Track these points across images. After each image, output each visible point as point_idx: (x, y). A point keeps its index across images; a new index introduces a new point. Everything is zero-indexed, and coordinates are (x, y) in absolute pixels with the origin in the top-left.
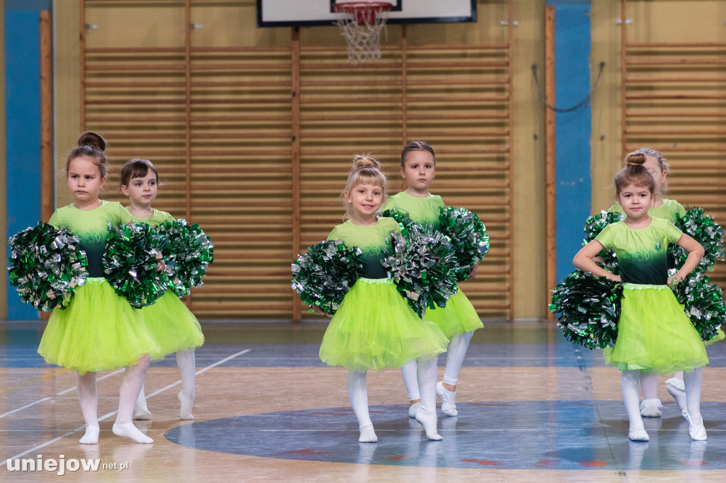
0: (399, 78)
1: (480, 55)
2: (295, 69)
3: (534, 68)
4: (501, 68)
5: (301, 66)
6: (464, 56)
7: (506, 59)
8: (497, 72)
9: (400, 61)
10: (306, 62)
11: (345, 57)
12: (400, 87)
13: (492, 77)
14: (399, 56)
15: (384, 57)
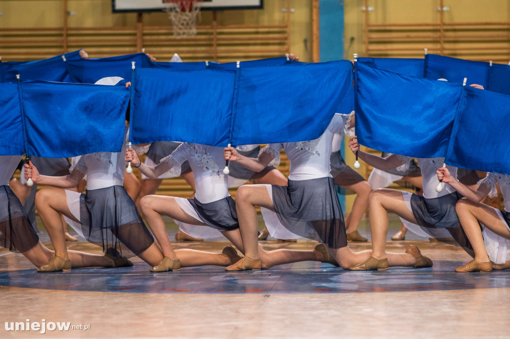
0: (212, 48)
1: (268, 33)
2: (139, 43)
3: (305, 41)
4: (282, 41)
5: (143, 41)
6: (257, 33)
7: (285, 35)
8: (280, 44)
9: (212, 37)
10: (148, 38)
11: (172, 34)
12: (213, 55)
13: (276, 48)
14: (211, 34)
15: (198, 34)
